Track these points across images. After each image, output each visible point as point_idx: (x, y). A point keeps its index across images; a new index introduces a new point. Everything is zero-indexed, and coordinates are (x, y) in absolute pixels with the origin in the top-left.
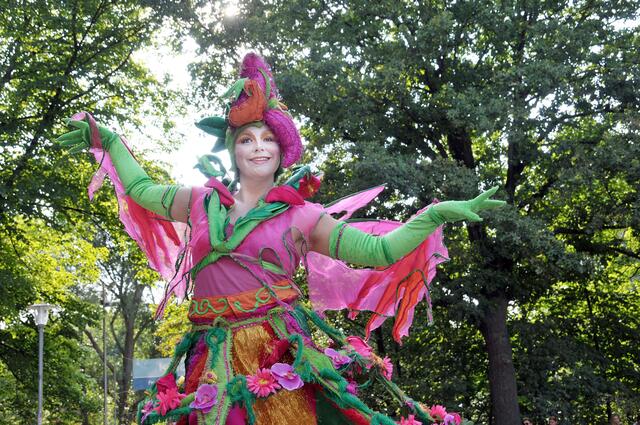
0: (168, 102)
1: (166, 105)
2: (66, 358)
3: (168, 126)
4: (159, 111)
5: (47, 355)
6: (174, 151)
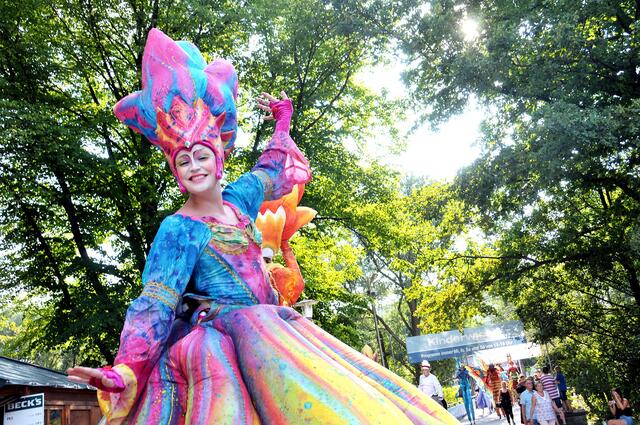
0: (390, 111)
1: (388, 114)
3: (394, 132)
6: (402, 153)
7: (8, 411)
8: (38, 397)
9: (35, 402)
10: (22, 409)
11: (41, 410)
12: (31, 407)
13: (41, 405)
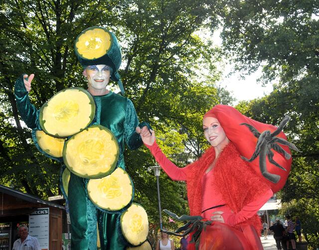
0: (211, 55)
1: (211, 57)
2: (171, 190)
3: (212, 68)
4: (207, 60)
5: (162, 189)
6: (216, 81)
7: (31, 215)
8: (46, 210)
9: (44, 212)
10: (38, 214)
11: (48, 216)
12: (42, 214)
13: (48, 214)
